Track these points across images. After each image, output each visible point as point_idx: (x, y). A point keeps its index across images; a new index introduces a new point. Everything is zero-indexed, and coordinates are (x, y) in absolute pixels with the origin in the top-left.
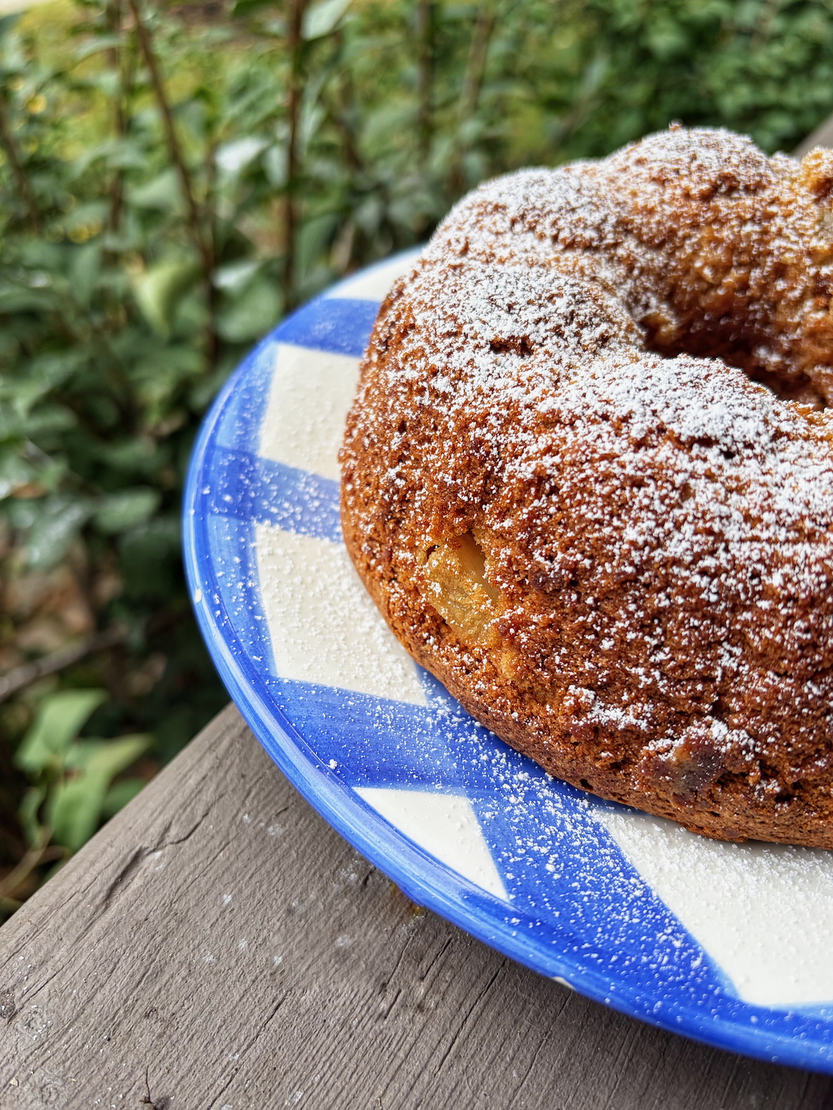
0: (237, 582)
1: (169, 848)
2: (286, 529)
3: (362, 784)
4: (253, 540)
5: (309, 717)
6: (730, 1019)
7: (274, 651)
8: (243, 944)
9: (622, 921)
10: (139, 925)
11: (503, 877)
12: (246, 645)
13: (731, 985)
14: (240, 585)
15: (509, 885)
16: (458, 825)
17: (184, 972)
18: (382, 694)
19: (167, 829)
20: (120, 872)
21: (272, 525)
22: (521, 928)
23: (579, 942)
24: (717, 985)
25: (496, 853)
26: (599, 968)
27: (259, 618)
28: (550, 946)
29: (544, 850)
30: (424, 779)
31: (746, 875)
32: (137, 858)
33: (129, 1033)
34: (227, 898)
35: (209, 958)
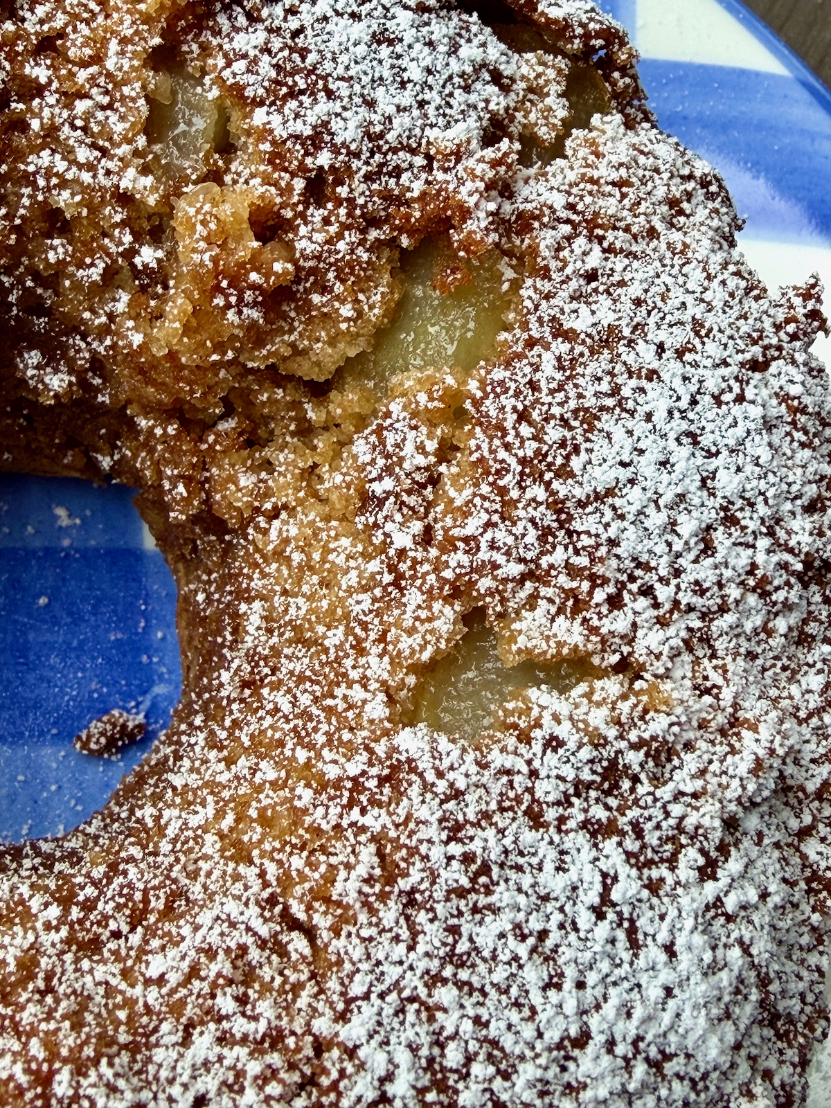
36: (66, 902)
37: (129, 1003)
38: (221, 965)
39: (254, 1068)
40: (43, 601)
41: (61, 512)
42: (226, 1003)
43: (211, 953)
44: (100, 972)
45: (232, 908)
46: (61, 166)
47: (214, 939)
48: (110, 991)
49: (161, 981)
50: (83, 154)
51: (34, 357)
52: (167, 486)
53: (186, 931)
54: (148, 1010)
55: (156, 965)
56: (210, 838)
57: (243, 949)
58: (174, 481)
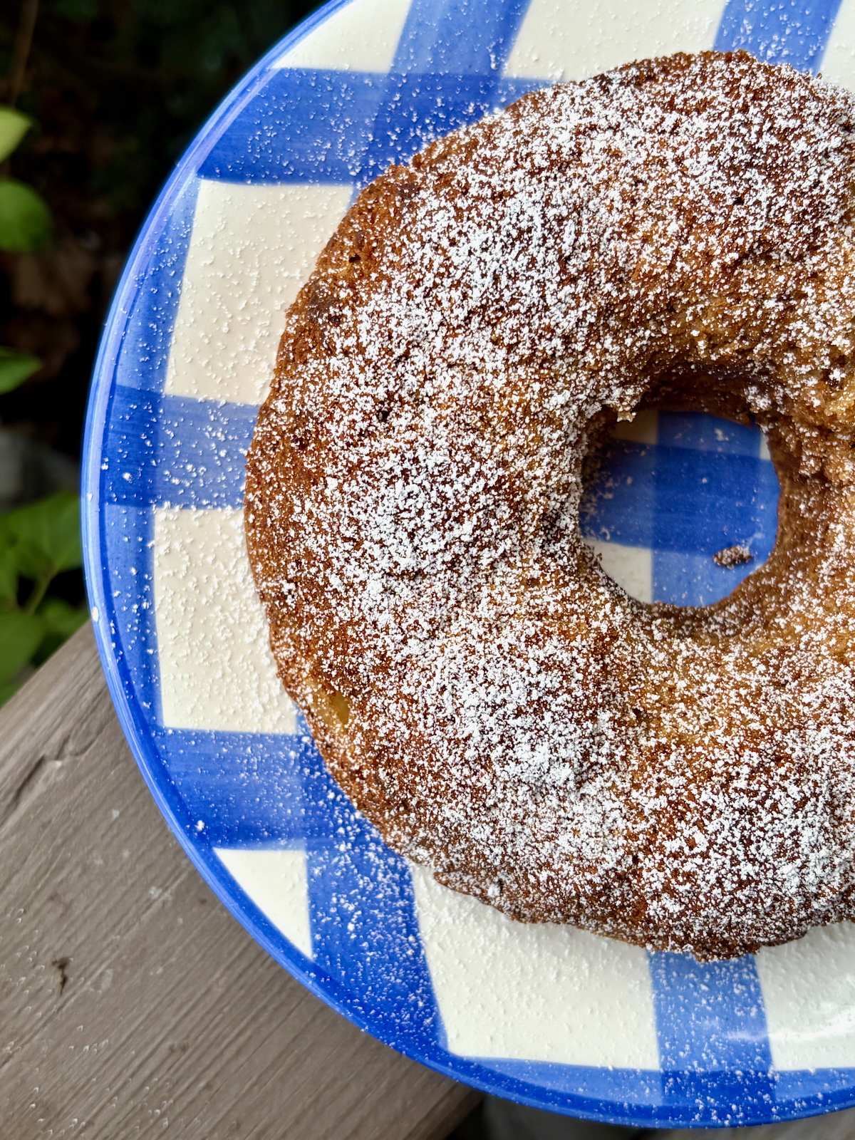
0: (132, 604)
1: (67, 760)
2: (186, 507)
3: (223, 845)
4: (151, 538)
5: (186, 774)
6: (435, 1060)
7: (163, 694)
8: (126, 854)
9: (389, 981)
10: (44, 826)
11: (313, 937)
12: (138, 686)
13: (446, 1040)
14: (136, 606)
15: (316, 945)
16: (290, 885)
17: (79, 870)
18: (254, 728)
19: (65, 741)
20: (26, 775)
21: (172, 506)
22: (317, 980)
23: (352, 997)
24: (436, 1038)
25: (313, 914)
26: (361, 1016)
27: (150, 651)
28: (332, 995)
29: (352, 908)
30: (273, 835)
31: (504, 929)
32: (40, 763)
33: (39, 910)
34: (116, 814)
35: (99, 862)
36: (766, 663)
37: (798, 711)
38: (835, 705)
39: (846, 744)
40: (704, 481)
41: (719, 432)
42: (835, 719)
43: (831, 699)
44: (784, 696)
45: (839, 682)
46: (806, 329)
47: (832, 694)
48: (788, 704)
49: (809, 705)
50: (819, 326)
51: (754, 390)
52: (804, 458)
53: (819, 687)
54: (804, 715)
55: (807, 699)
56: (823, 648)
57: (843, 700)
58: (809, 458)
